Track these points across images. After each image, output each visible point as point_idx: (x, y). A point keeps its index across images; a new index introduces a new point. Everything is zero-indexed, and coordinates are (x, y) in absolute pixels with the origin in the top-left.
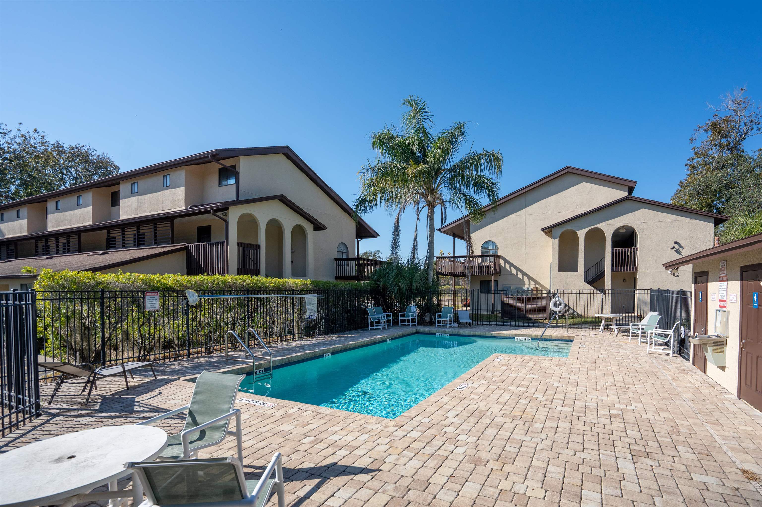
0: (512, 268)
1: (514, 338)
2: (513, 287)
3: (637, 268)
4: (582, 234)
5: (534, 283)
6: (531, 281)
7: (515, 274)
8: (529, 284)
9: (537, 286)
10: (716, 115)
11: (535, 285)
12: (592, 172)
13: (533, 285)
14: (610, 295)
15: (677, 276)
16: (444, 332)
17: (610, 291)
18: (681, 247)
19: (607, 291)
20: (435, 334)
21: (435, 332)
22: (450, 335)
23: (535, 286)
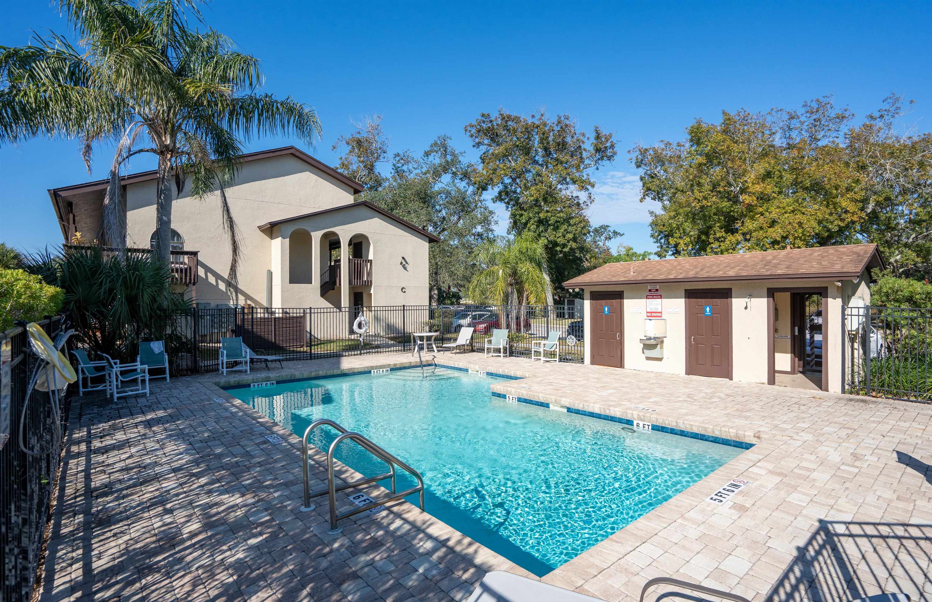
0: (209, 275)
1: (370, 372)
2: (213, 305)
3: (371, 281)
4: (316, 237)
5: (244, 298)
6: (240, 296)
7: (215, 284)
8: (237, 300)
9: (249, 302)
10: (359, 133)
11: (246, 300)
12: (323, 164)
13: (242, 301)
14: (347, 313)
15: (405, 292)
16: (267, 379)
17: (347, 309)
18: (407, 263)
19: (343, 310)
20: (249, 386)
21: (249, 382)
22: (278, 382)
23: (246, 302)
